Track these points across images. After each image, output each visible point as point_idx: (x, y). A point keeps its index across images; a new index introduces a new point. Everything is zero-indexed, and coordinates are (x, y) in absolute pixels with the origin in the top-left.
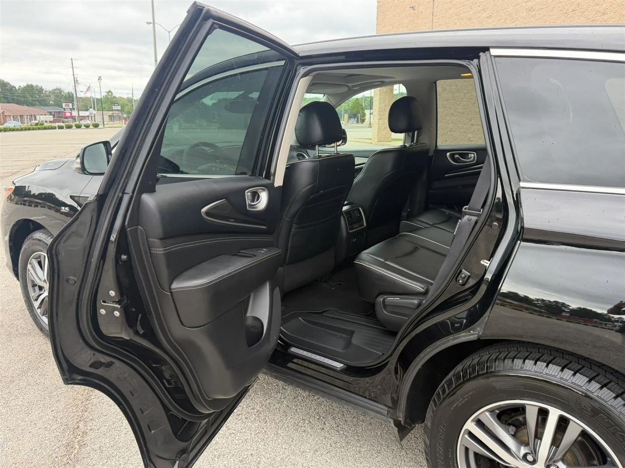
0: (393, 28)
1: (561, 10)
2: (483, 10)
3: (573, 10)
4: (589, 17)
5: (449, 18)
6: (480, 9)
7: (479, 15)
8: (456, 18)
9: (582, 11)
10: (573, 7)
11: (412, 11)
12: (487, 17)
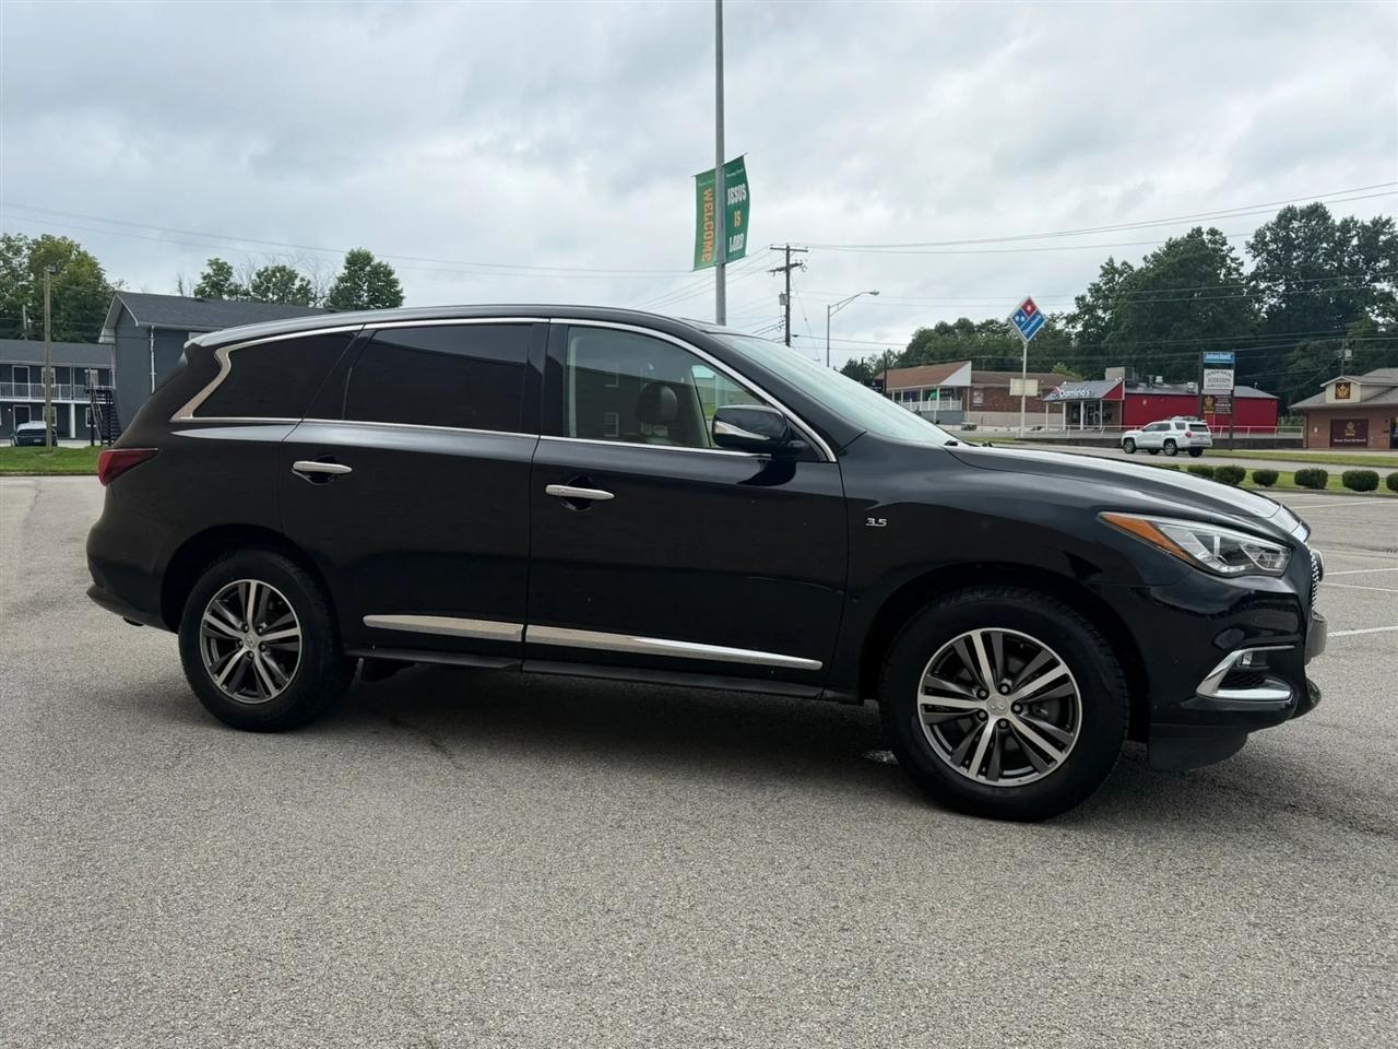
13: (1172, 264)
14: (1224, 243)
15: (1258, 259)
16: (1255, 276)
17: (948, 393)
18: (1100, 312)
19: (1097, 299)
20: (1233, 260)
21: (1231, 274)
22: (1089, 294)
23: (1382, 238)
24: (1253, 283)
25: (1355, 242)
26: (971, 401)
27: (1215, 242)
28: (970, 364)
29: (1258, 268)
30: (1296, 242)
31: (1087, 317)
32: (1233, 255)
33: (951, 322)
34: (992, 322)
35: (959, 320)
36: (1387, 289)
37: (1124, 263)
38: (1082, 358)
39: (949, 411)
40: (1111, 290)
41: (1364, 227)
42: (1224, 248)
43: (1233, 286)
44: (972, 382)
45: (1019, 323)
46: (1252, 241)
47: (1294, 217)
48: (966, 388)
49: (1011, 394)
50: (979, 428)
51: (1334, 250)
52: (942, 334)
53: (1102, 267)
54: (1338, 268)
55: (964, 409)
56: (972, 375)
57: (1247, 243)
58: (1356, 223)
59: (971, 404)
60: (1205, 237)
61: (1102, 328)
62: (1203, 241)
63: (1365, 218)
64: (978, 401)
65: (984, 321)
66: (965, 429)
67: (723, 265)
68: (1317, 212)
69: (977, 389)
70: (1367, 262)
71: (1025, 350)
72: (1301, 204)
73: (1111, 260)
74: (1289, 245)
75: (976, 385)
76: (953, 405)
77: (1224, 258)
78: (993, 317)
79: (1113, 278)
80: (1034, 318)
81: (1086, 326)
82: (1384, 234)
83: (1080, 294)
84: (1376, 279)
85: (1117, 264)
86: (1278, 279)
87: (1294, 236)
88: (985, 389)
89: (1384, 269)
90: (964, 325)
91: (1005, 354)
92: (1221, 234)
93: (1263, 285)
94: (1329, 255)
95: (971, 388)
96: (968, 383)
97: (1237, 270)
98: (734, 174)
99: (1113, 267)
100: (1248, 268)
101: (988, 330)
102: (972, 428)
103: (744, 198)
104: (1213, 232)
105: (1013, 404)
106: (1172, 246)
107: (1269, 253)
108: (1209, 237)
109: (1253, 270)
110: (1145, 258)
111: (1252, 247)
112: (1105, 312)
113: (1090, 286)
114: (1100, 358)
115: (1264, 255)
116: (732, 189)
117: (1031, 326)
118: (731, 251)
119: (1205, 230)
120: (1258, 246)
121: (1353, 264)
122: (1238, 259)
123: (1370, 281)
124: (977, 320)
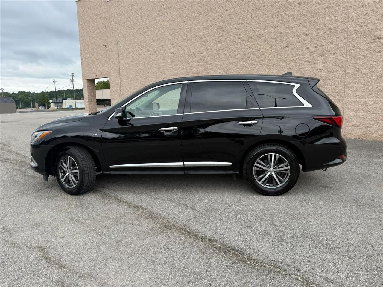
0: (92, 55)
1: (186, 54)
2: (147, 51)
3: (191, 55)
4: (199, 58)
5: (128, 53)
6: (145, 50)
7: (146, 53)
8: (133, 54)
9: (195, 55)
10: (191, 54)
11: (105, 48)
12: (150, 55)
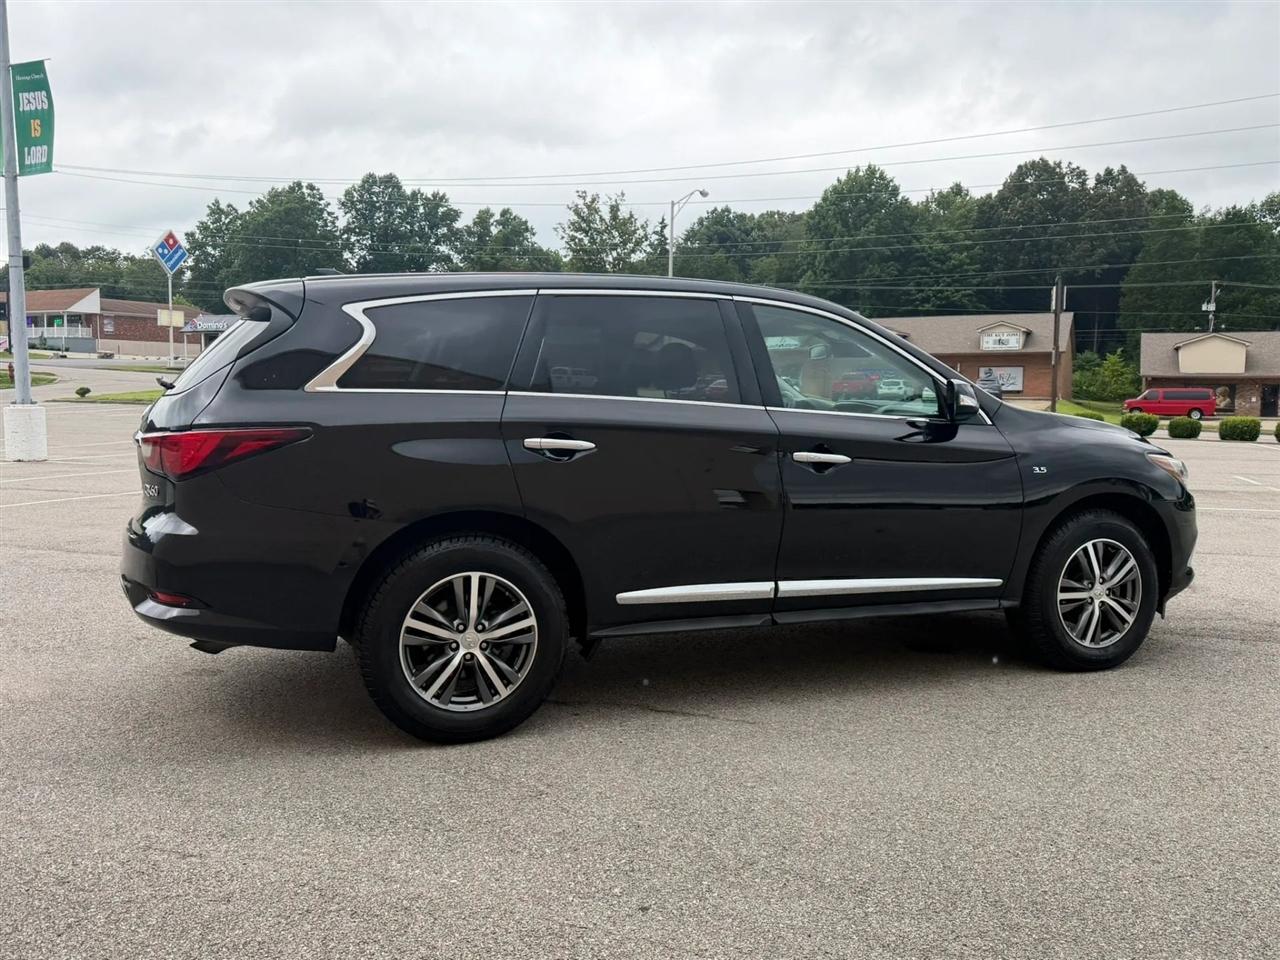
13: (277, 211)
14: (321, 199)
15: (349, 215)
16: (348, 230)
17: (75, 319)
18: (210, 249)
19: (206, 237)
20: (329, 214)
21: (327, 226)
22: (198, 232)
23: (441, 210)
24: (345, 236)
25: (421, 210)
26: (102, 329)
27: (314, 196)
28: (98, 291)
29: (349, 224)
30: (378, 205)
31: (197, 252)
32: (329, 209)
33: (54, 245)
34: (98, 249)
35: (62, 244)
36: (447, 252)
37: (229, 206)
38: (195, 291)
39: (78, 338)
40: (219, 230)
41: (427, 199)
42: (322, 202)
43: (329, 236)
44: (102, 309)
45: (163, 256)
46: (343, 200)
47: (375, 183)
48: (96, 315)
49: (159, 324)
50: (116, 357)
51: (407, 214)
52: (45, 257)
53: (209, 207)
54: (411, 231)
55: (95, 336)
56: (101, 303)
57: (339, 200)
58: (422, 195)
59: (102, 331)
60: (305, 190)
61: (212, 264)
62: (303, 193)
63: (428, 192)
64: (109, 328)
65: (89, 248)
66: (103, 357)
67: (15, 178)
68: (390, 181)
69: (107, 317)
70: (431, 228)
71: (170, 281)
72: (380, 173)
73: (217, 202)
74: (372, 207)
75: (106, 313)
76: (82, 332)
77: (322, 211)
78: (100, 244)
79: (220, 218)
80: (176, 252)
81: (197, 261)
82: (442, 206)
83: (189, 231)
84: (437, 242)
85: (223, 206)
86: (364, 235)
87: (375, 199)
88: (115, 317)
89: (444, 235)
90: (67, 249)
91: (116, 282)
92: (318, 190)
93: (353, 239)
94: (403, 218)
95: (101, 315)
96: (97, 310)
97: (333, 223)
98: (28, 78)
99: (220, 209)
100: (341, 223)
101: (94, 257)
102: (110, 356)
103: (46, 107)
104: (311, 187)
105: (159, 334)
106: (275, 196)
107: (357, 210)
108: (309, 191)
109: (345, 224)
110: (251, 203)
111: (343, 204)
112: (214, 249)
113: (198, 224)
114: (213, 292)
115: (353, 212)
116: (26, 95)
117: (174, 259)
118: (27, 162)
119: (304, 184)
120: (348, 203)
121: (421, 228)
122: (333, 213)
123: (434, 243)
124: (82, 245)
